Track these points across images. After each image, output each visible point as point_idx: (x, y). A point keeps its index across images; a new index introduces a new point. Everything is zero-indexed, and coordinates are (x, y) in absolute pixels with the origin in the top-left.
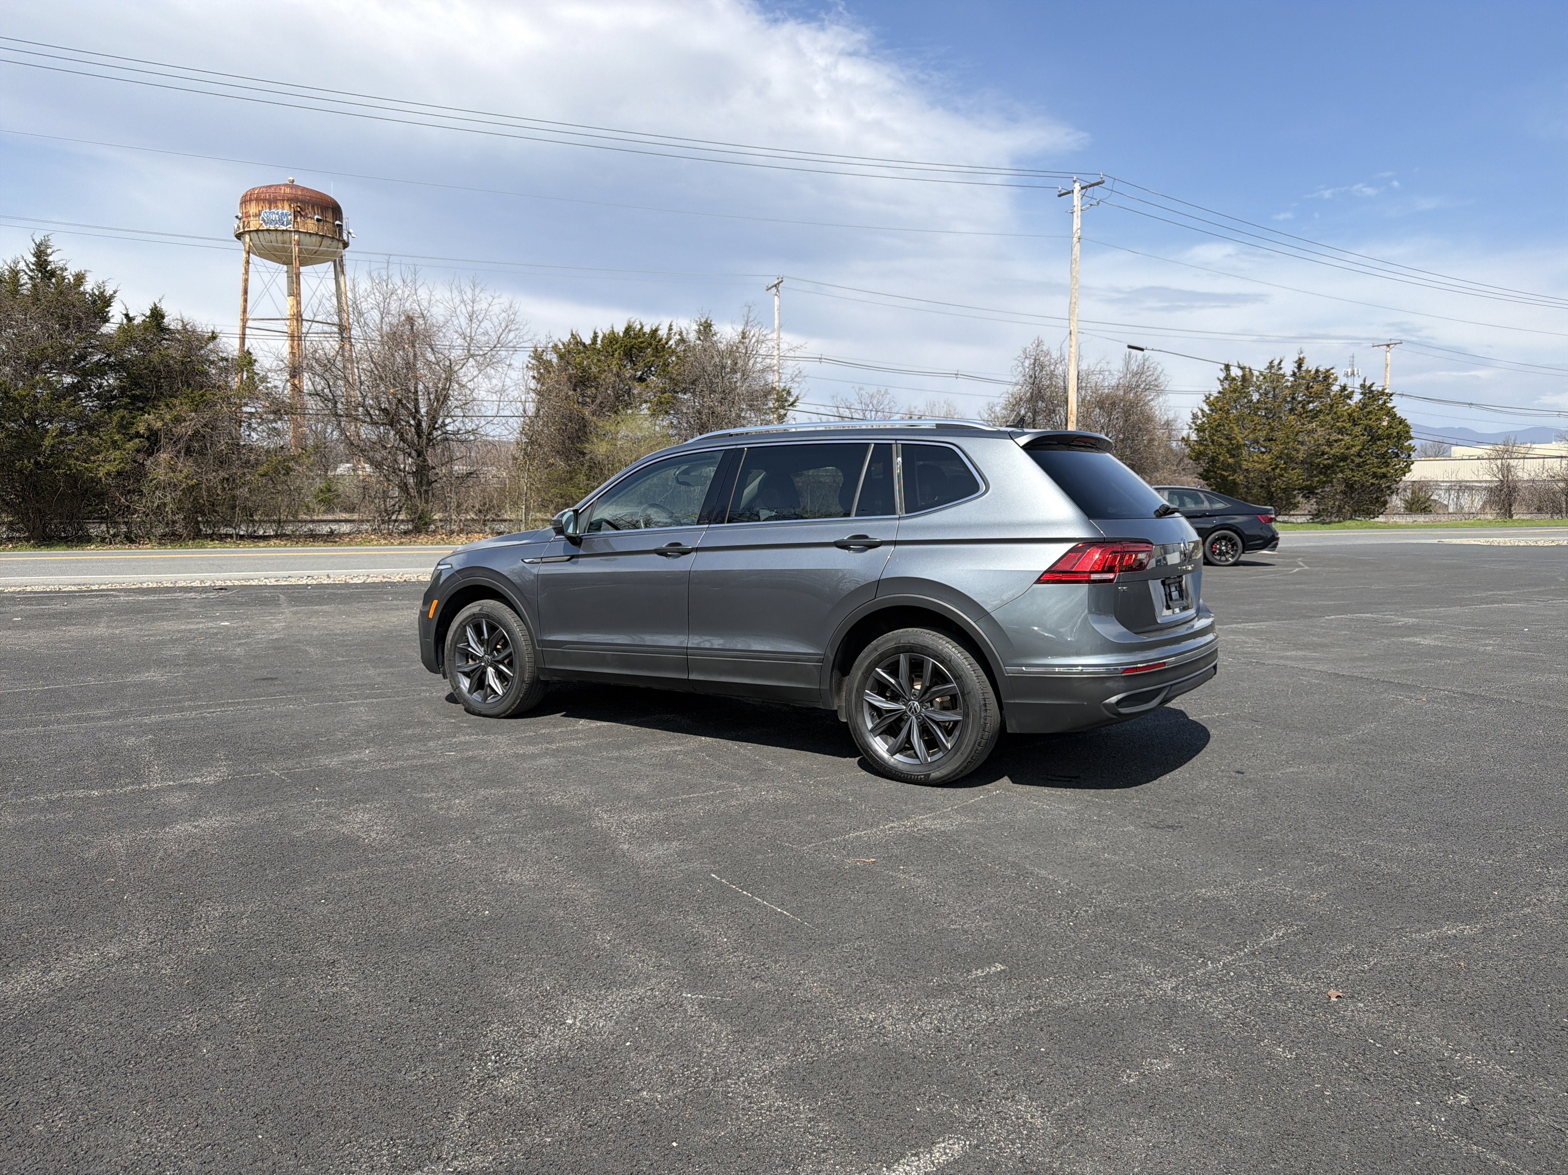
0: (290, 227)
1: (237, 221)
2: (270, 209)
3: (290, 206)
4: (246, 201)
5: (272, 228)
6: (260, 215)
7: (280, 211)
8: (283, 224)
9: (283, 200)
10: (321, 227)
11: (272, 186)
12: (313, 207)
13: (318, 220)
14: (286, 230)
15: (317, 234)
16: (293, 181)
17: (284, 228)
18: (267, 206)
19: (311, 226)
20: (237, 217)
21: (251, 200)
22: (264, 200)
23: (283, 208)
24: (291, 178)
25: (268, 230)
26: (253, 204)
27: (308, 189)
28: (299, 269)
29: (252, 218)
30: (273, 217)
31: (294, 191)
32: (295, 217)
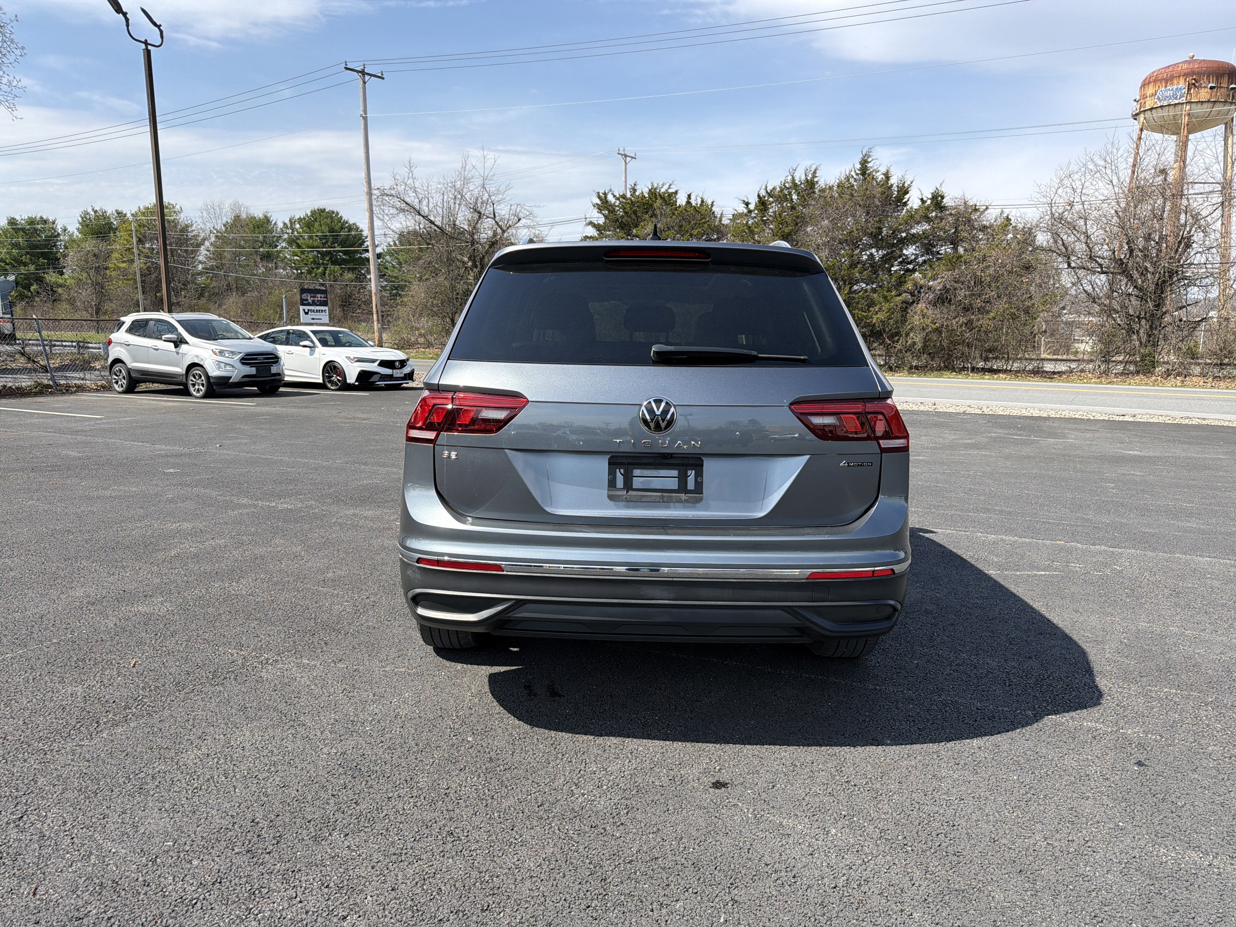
0: (1183, 100)
1: (1135, 103)
2: (1166, 87)
3: (1185, 80)
4: (1144, 85)
5: (1165, 103)
6: (1156, 94)
7: (1175, 87)
8: (1176, 98)
9: (1179, 76)
10: (1213, 94)
11: (1170, 66)
12: (1208, 77)
13: (1212, 88)
14: (1179, 104)
15: (1209, 101)
16: (1193, 56)
17: (1177, 102)
18: (1164, 84)
19: (1204, 94)
20: (1135, 100)
21: (1149, 83)
22: (1161, 80)
23: (1178, 83)
24: (1192, 54)
25: (1161, 107)
26: (1151, 85)
27: (1204, 61)
28: (1187, 137)
29: (1148, 99)
30: (1168, 94)
31: (1191, 66)
32: (1189, 89)
